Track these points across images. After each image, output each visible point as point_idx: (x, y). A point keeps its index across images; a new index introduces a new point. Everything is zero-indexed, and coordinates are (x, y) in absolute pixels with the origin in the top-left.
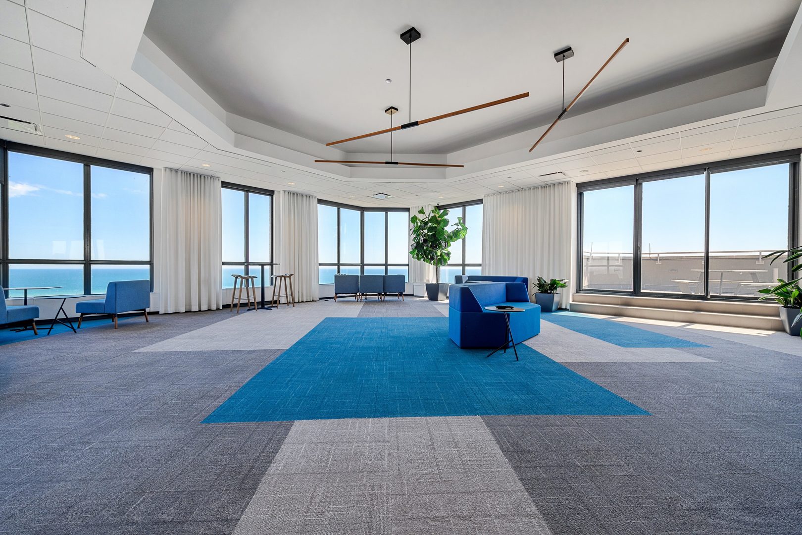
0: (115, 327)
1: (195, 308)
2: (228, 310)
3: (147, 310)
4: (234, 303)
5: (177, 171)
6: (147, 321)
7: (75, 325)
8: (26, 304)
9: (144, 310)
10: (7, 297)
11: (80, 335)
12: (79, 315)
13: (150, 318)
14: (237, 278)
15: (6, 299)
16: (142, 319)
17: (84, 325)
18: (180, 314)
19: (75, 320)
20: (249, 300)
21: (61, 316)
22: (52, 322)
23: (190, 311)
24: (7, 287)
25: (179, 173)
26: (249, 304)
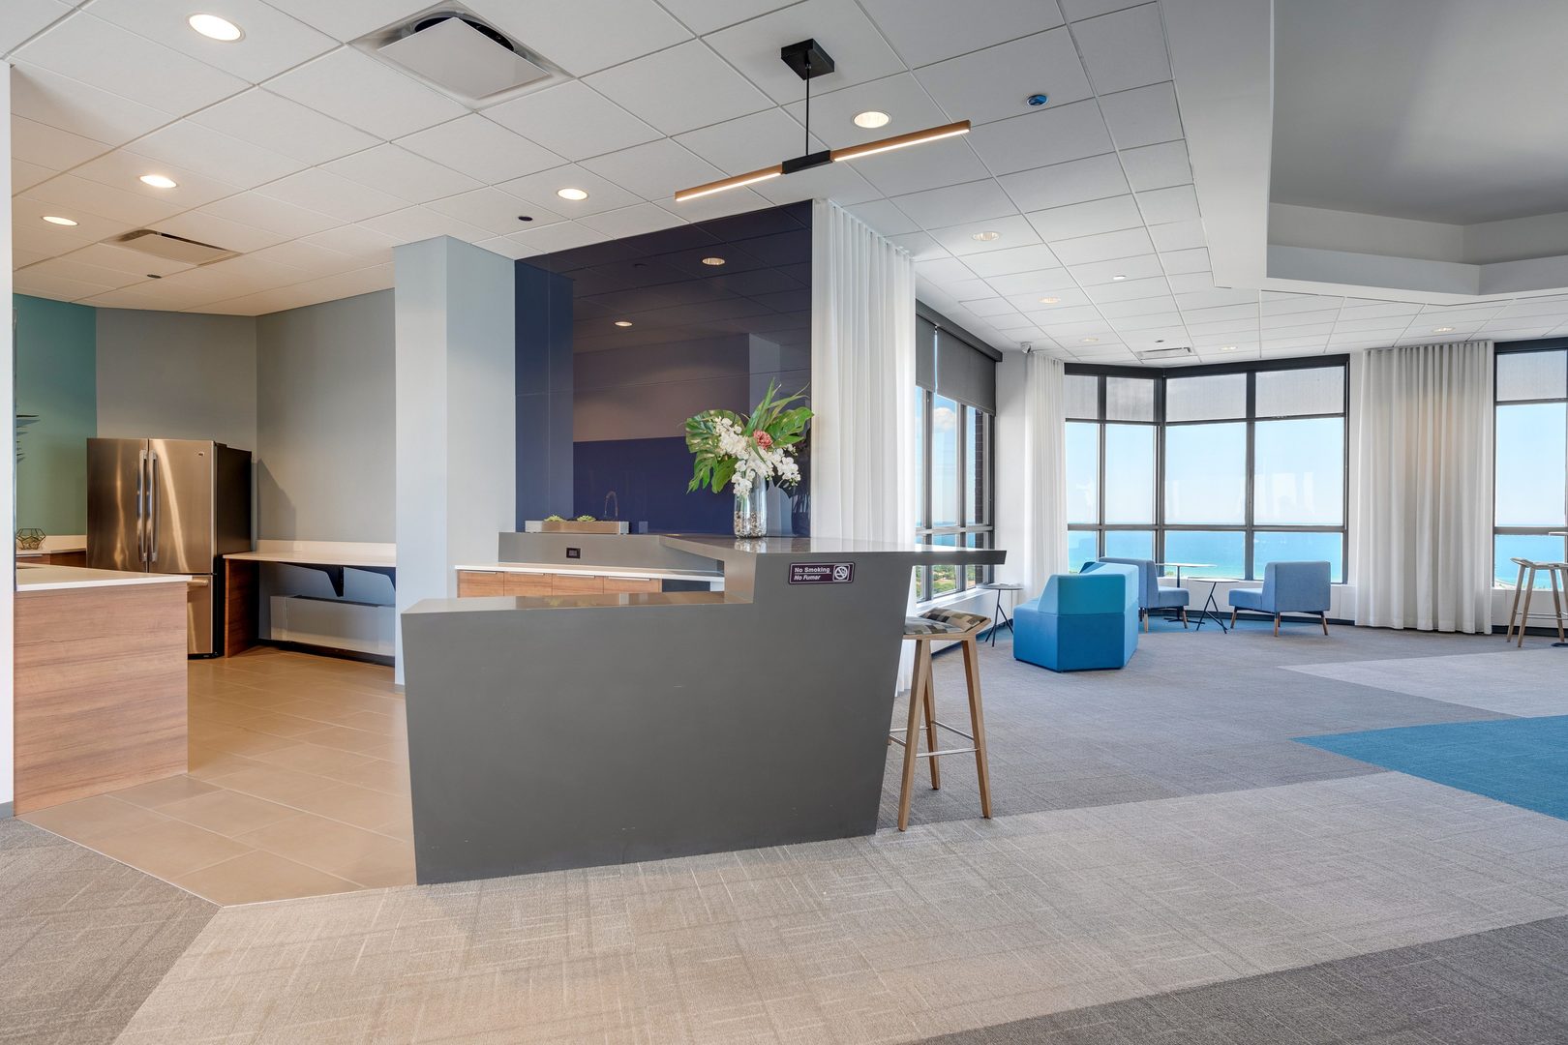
0: (1276, 634)
1: (1424, 623)
2: (1501, 639)
3: (1327, 615)
4: (1515, 625)
5: (1390, 350)
6: (1326, 634)
7: (1227, 624)
8: (1178, 586)
9: (1321, 613)
10: (1162, 574)
11: (1231, 637)
12: (1231, 609)
13: (1329, 628)
14: (1524, 567)
15: (1158, 578)
16: (1318, 629)
17: (1238, 624)
18: (1392, 631)
19: (1226, 616)
20: (1560, 622)
21: (1211, 608)
22: (1202, 615)
23: (1415, 629)
24: (1162, 561)
25: (1395, 352)
26: (1561, 633)
